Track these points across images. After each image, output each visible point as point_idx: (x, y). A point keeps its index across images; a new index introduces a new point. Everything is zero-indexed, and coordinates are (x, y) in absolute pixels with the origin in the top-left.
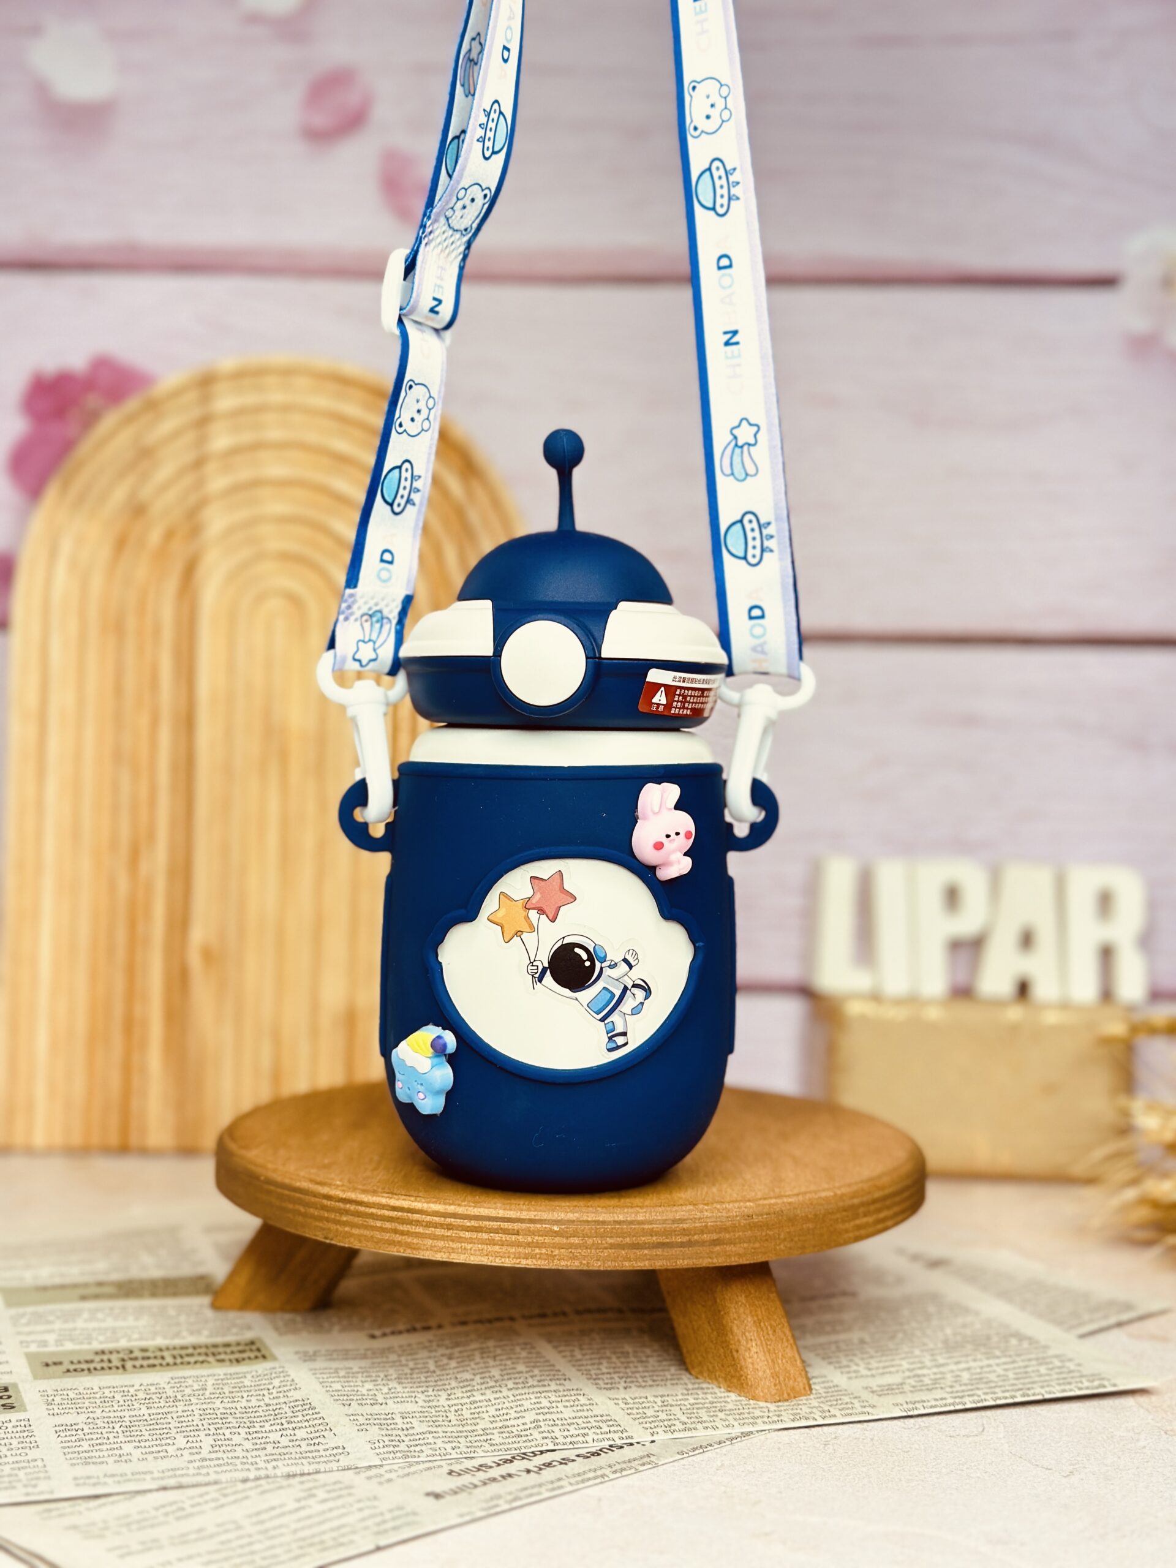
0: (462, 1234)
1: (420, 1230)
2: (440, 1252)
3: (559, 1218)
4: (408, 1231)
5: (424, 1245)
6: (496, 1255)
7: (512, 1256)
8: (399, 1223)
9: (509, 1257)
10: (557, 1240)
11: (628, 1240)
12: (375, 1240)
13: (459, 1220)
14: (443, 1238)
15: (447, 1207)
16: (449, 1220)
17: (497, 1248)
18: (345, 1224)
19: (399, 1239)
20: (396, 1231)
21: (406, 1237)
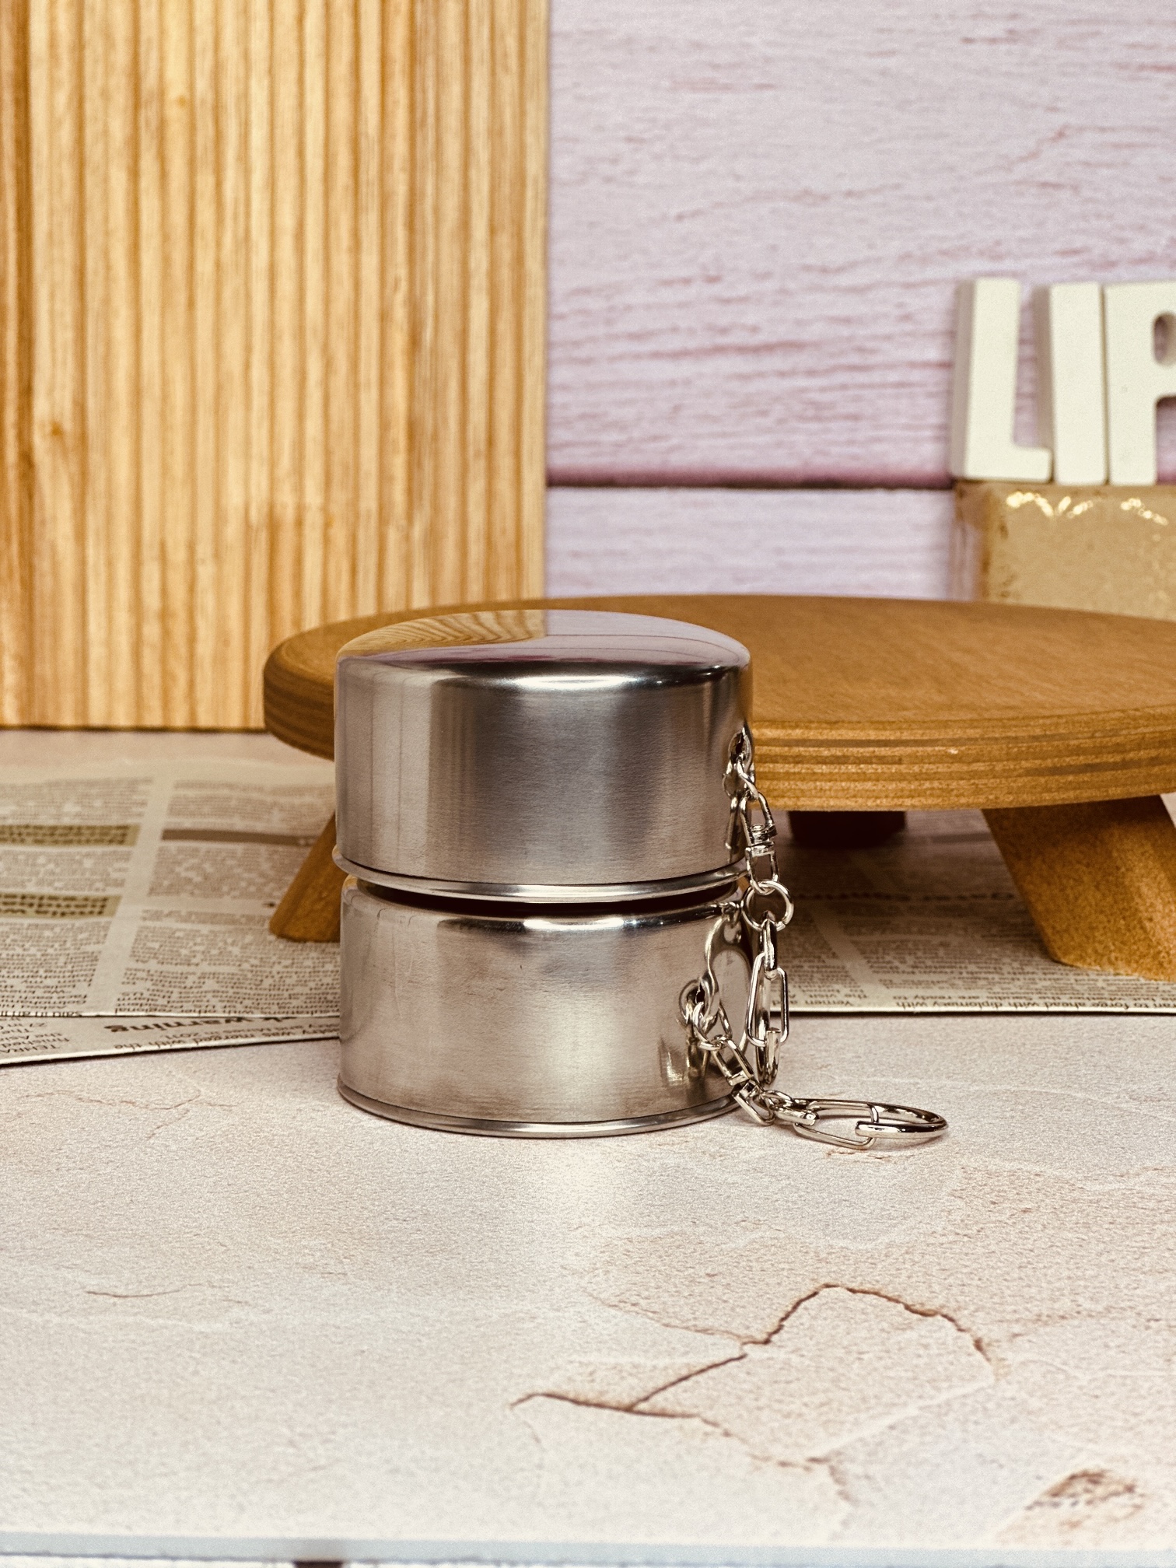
3: (957, 736)
7: (892, 795)
9: (887, 797)
10: (956, 767)
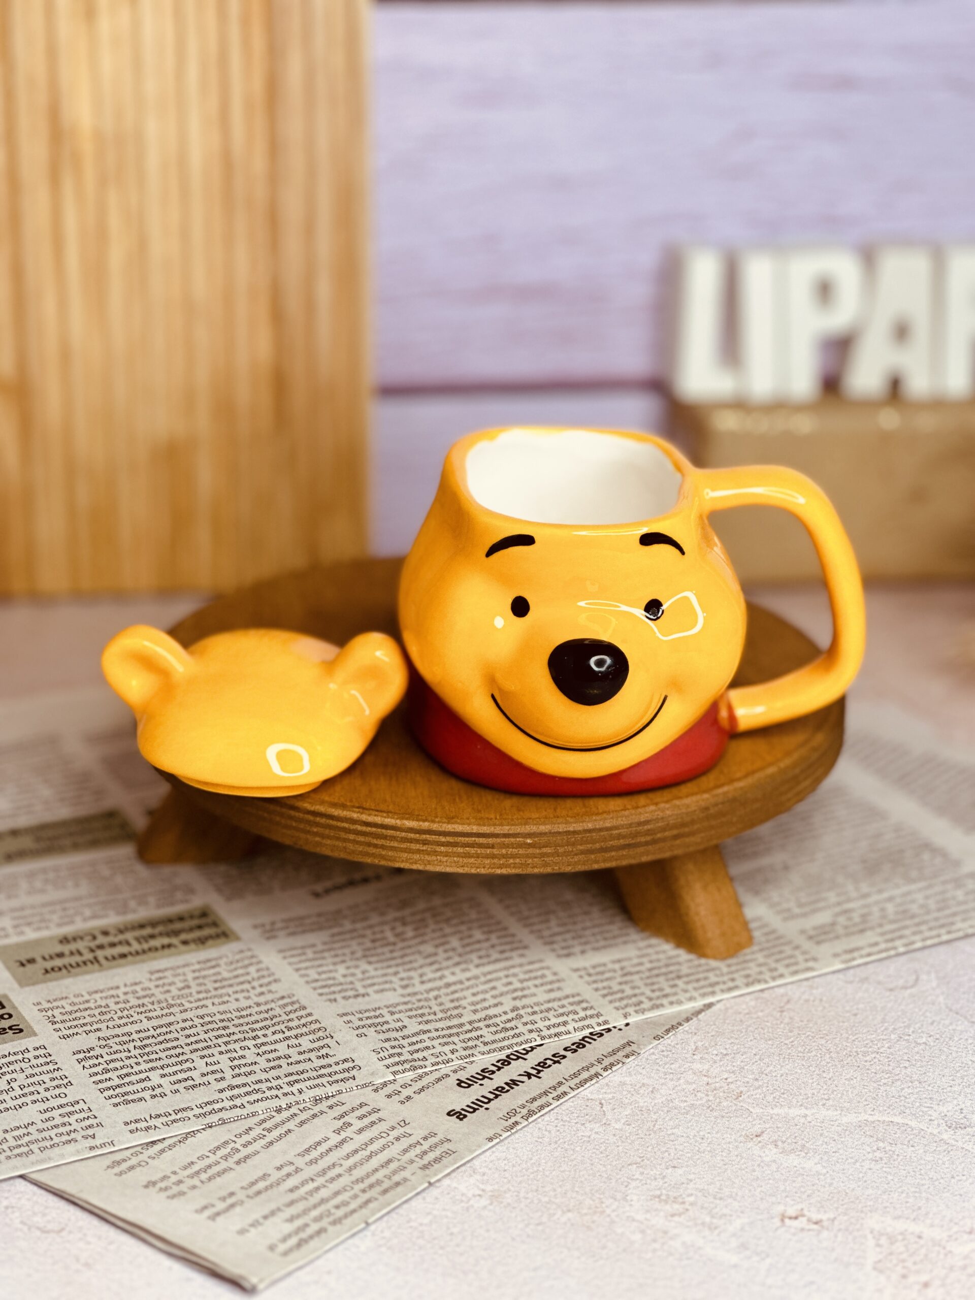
0: (438, 849)
1: (396, 844)
2: (416, 863)
3: (532, 831)
4: (382, 845)
5: (399, 857)
6: (472, 865)
7: (488, 866)
8: (373, 838)
9: (484, 868)
10: (531, 851)
11: (597, 846)
12: (348, 850)
13: (434, 837)
14: (419, 851)
15: (421, 823)
16: (424, 837)
17: (472, 860)
18: (316, 834)
19: (374, 851)
20: (369, 845)
21: (381, 850)
